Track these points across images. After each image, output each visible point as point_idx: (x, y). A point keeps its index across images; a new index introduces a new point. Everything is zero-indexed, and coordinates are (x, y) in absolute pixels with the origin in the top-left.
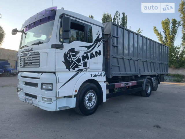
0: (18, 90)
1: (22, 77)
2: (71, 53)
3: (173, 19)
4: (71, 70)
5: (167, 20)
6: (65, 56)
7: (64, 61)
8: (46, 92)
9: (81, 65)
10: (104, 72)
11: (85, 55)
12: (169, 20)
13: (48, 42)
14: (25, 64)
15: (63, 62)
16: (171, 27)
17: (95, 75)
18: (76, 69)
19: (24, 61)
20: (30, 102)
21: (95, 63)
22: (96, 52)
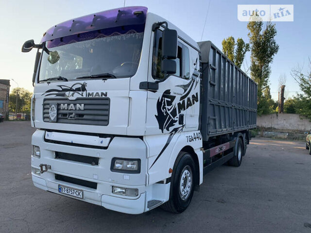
0: (42, 169)
1: (47, 141)
2: (166, 99)
3: (240, 38)
4: (165, 130)
5: (231, 40)
6: (159, 104)
7: (157, 115)
8: (127, 176)
9: (177, 121)
10: (199, 131)
11: (181, 102)
12: (233, 39)
13: (132, 76)
14: (60, 116)
15: (155, 115)
16: (235, 51)
17: (190, 137)
18: (171, 129)
19: (58, 109)
20: (75, 195)
21: (191, 116)
22: (193, 96)
